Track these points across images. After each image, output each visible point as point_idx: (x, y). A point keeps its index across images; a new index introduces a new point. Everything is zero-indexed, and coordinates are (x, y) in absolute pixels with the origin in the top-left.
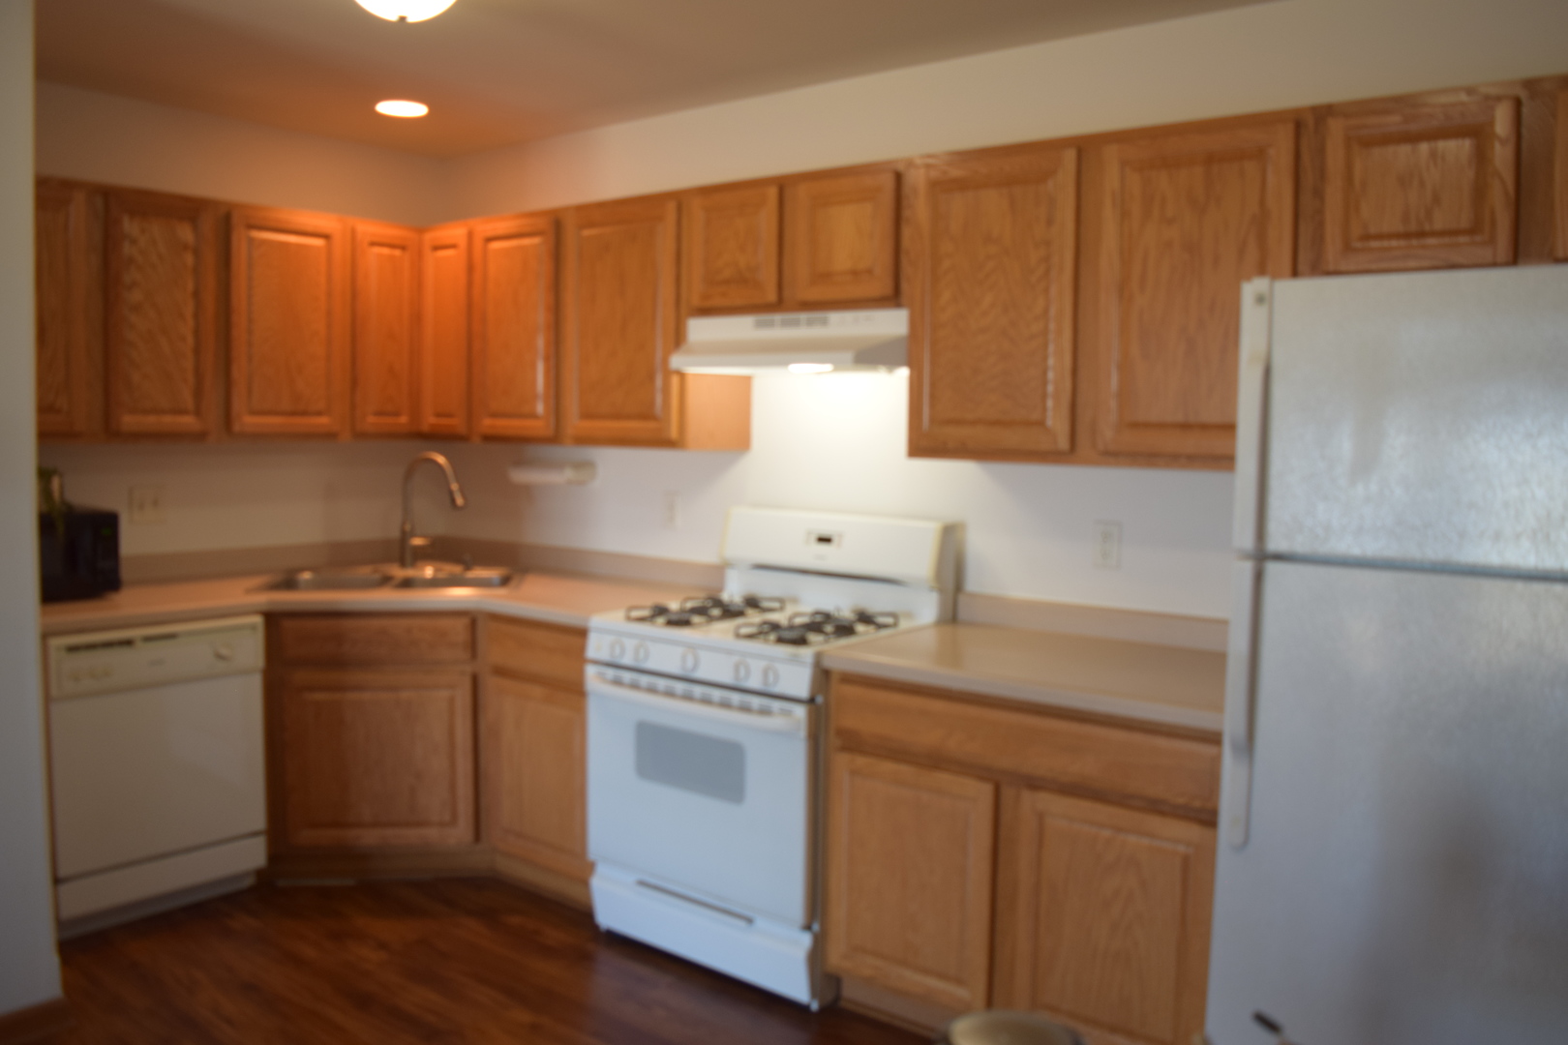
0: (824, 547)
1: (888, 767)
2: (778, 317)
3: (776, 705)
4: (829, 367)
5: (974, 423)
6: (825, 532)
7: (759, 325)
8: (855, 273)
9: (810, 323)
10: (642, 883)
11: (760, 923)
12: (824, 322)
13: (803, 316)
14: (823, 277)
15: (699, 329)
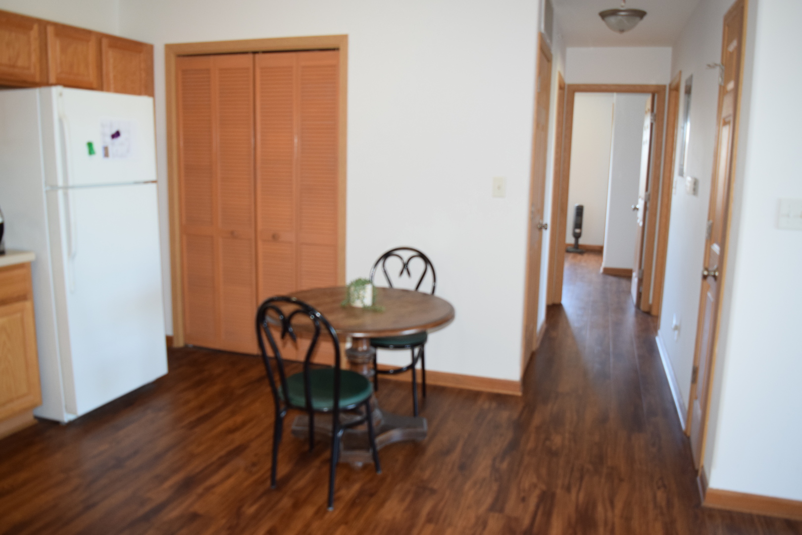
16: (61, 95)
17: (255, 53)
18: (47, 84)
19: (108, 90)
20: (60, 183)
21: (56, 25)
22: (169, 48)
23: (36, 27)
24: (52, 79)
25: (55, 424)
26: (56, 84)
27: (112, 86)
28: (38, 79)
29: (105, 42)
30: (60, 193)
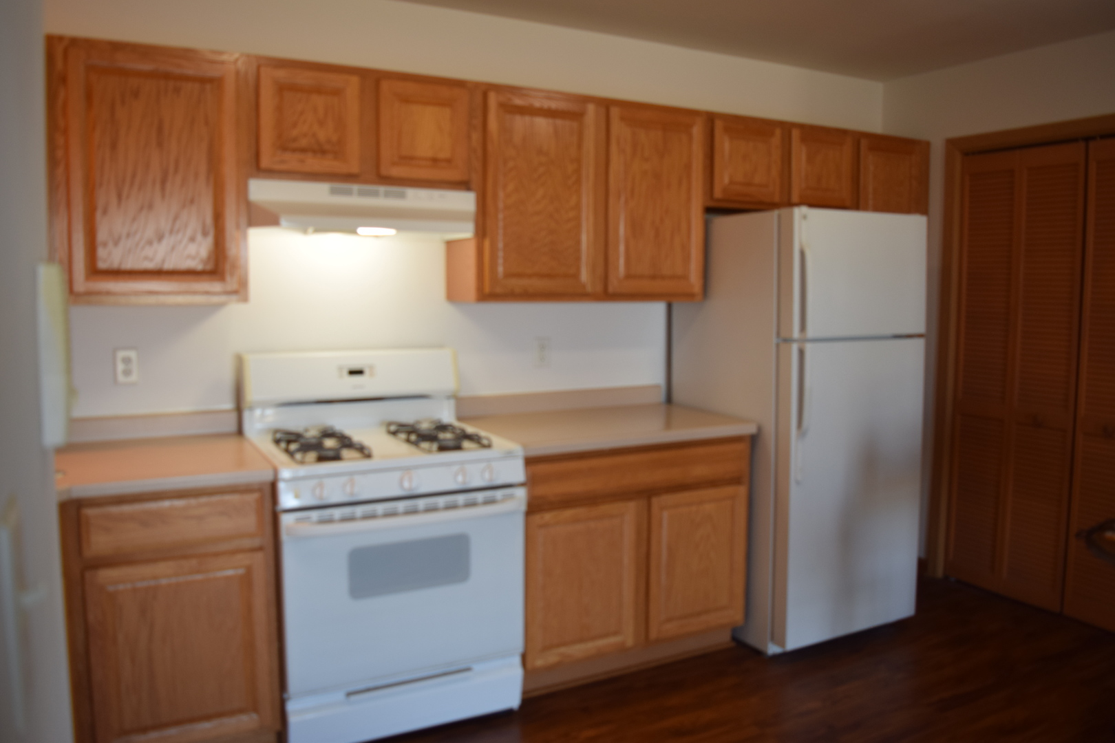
0: (356, 379)
1: (568, 513)
2: (355, 187)
3: (499, 494)
4: (392, 232)
5: (530, 276)
6: (356, 365)
7: (334, 192)
8: (435, 161)
9: (387, 195)
10: (349, 694)
11: (476, 667)
12: (402, 196)
13: (382, 189)
14: (407, 160)
15: (262, 190)
16: (805, 217)
17: (1087, 139)
18: (790, 204)
19: (865, 209)
20: (796, 333)
21: (802, 127)
22: (952, 144)
23: (778, 132)
24: (795, 198)
25: (758, 653)
26: (798, 204)
27: (871, 202)
28: (777, 199)
29: (864, 143)
30: (795, 348)
